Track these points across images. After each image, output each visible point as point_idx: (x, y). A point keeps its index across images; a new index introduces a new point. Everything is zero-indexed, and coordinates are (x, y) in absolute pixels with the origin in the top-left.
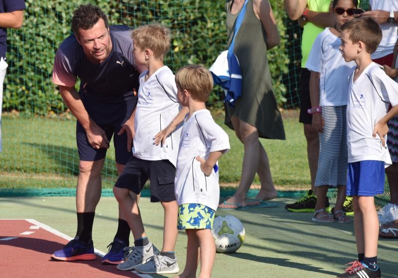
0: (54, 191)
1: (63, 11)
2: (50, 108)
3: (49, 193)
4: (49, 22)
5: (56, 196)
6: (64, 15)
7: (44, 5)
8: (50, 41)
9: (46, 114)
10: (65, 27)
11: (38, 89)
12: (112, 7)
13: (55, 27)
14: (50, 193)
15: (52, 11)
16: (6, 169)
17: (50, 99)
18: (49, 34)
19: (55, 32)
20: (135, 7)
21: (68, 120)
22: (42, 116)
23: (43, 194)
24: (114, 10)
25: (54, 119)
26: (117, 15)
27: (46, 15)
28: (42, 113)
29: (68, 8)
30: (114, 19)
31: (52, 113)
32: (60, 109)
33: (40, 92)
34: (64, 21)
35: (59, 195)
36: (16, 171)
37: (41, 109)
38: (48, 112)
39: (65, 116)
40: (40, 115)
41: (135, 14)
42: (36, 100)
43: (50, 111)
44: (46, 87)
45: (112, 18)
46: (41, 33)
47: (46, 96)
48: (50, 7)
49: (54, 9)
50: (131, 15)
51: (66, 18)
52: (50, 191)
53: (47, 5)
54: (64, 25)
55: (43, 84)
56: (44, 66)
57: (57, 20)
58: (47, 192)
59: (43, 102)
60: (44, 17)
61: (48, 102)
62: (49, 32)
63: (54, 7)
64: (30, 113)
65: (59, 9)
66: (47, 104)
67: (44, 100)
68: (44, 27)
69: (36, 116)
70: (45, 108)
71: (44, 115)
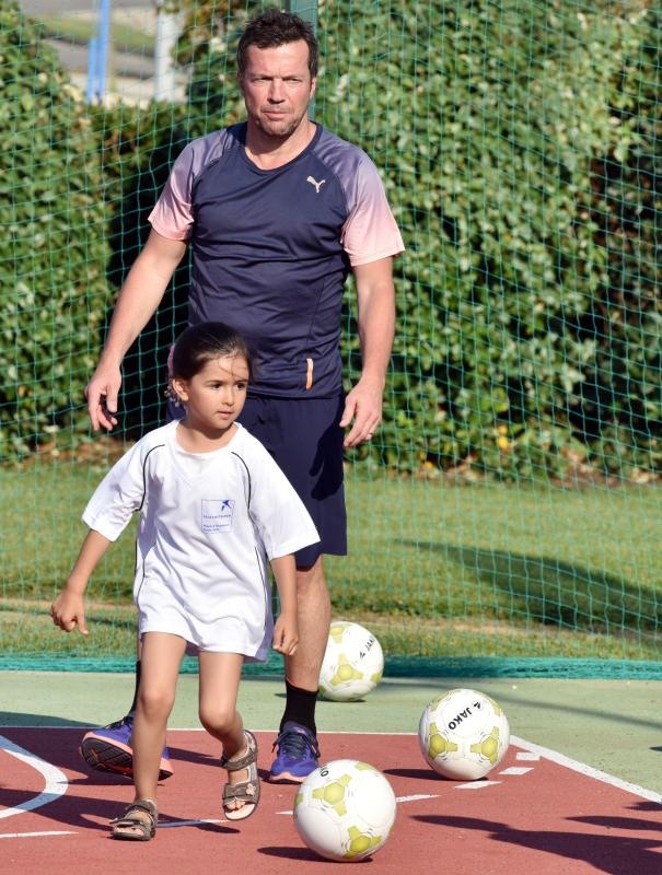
0: (533, 665)
1: (462, 216)
2: (423, 456)
3: (519, 670)
4: (426, 242)
5: (538, 677)
6: (463, 225)
7: (415, 201)
8: (427, 289)
9: (415, 469)
10: (466, 255)
11: (398, 409)
12: (581, 208)
13: (443, 256)
14: (523, 670)
15: (434, 215)
16: (371, 607)
17: (426, 432)
18: (426, 272)
19: (440, 266)
20: (640, 209)
21: (468, 484)
22: (405, 474)
23: (506, 672)
24: (585, 216)
25: (436, 481)
26: (593, 227)
27: (418, 226)
28: (404, 465)
29: (474, 209)
30: (586, 237)
31: (429, 465)
32: (449, 458)
33: (401, 416)
34: (464, 240)
35: (543, 674)
36: (396, 612)
37: (404, 456)
38: (418, 463)
39: (461, 473)
40: (400, 471)
41: (638, 225)
42: (392, 435)
43: (423, 462)
44: (416, 404)
45: (581, 235)
46: (408, 269)
47: (415, 424)
48: (429, 205)
49: (438, 210)
50: (629, 228)
51: (467, 234)
52: (522, 665)
53: (422, 202)
54: (463, 250)
55: (410, 394)
56: (413, 351)
57: (445, 237)
58: (516, 667)
59: (408, 441)
60: (415, 230)
61: (421, 440)
62: (427, 266)
63: (438, 204)
64: (375, 467)
65: (452, 210)
66: (418, 444)
67: (410, 436)
68: (415, 255)
69: (391, 473)
70: (411, 456)
71: (409, 472)
